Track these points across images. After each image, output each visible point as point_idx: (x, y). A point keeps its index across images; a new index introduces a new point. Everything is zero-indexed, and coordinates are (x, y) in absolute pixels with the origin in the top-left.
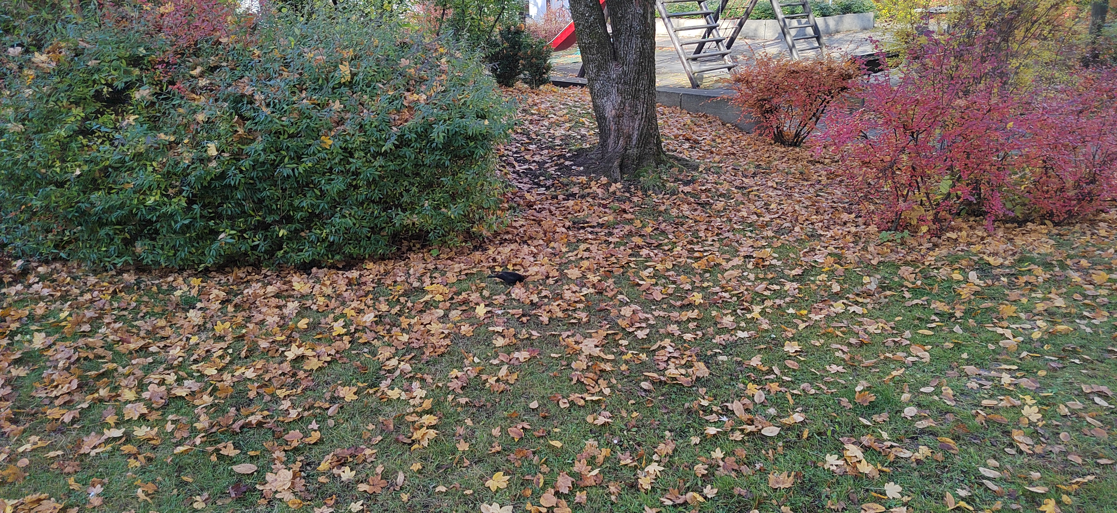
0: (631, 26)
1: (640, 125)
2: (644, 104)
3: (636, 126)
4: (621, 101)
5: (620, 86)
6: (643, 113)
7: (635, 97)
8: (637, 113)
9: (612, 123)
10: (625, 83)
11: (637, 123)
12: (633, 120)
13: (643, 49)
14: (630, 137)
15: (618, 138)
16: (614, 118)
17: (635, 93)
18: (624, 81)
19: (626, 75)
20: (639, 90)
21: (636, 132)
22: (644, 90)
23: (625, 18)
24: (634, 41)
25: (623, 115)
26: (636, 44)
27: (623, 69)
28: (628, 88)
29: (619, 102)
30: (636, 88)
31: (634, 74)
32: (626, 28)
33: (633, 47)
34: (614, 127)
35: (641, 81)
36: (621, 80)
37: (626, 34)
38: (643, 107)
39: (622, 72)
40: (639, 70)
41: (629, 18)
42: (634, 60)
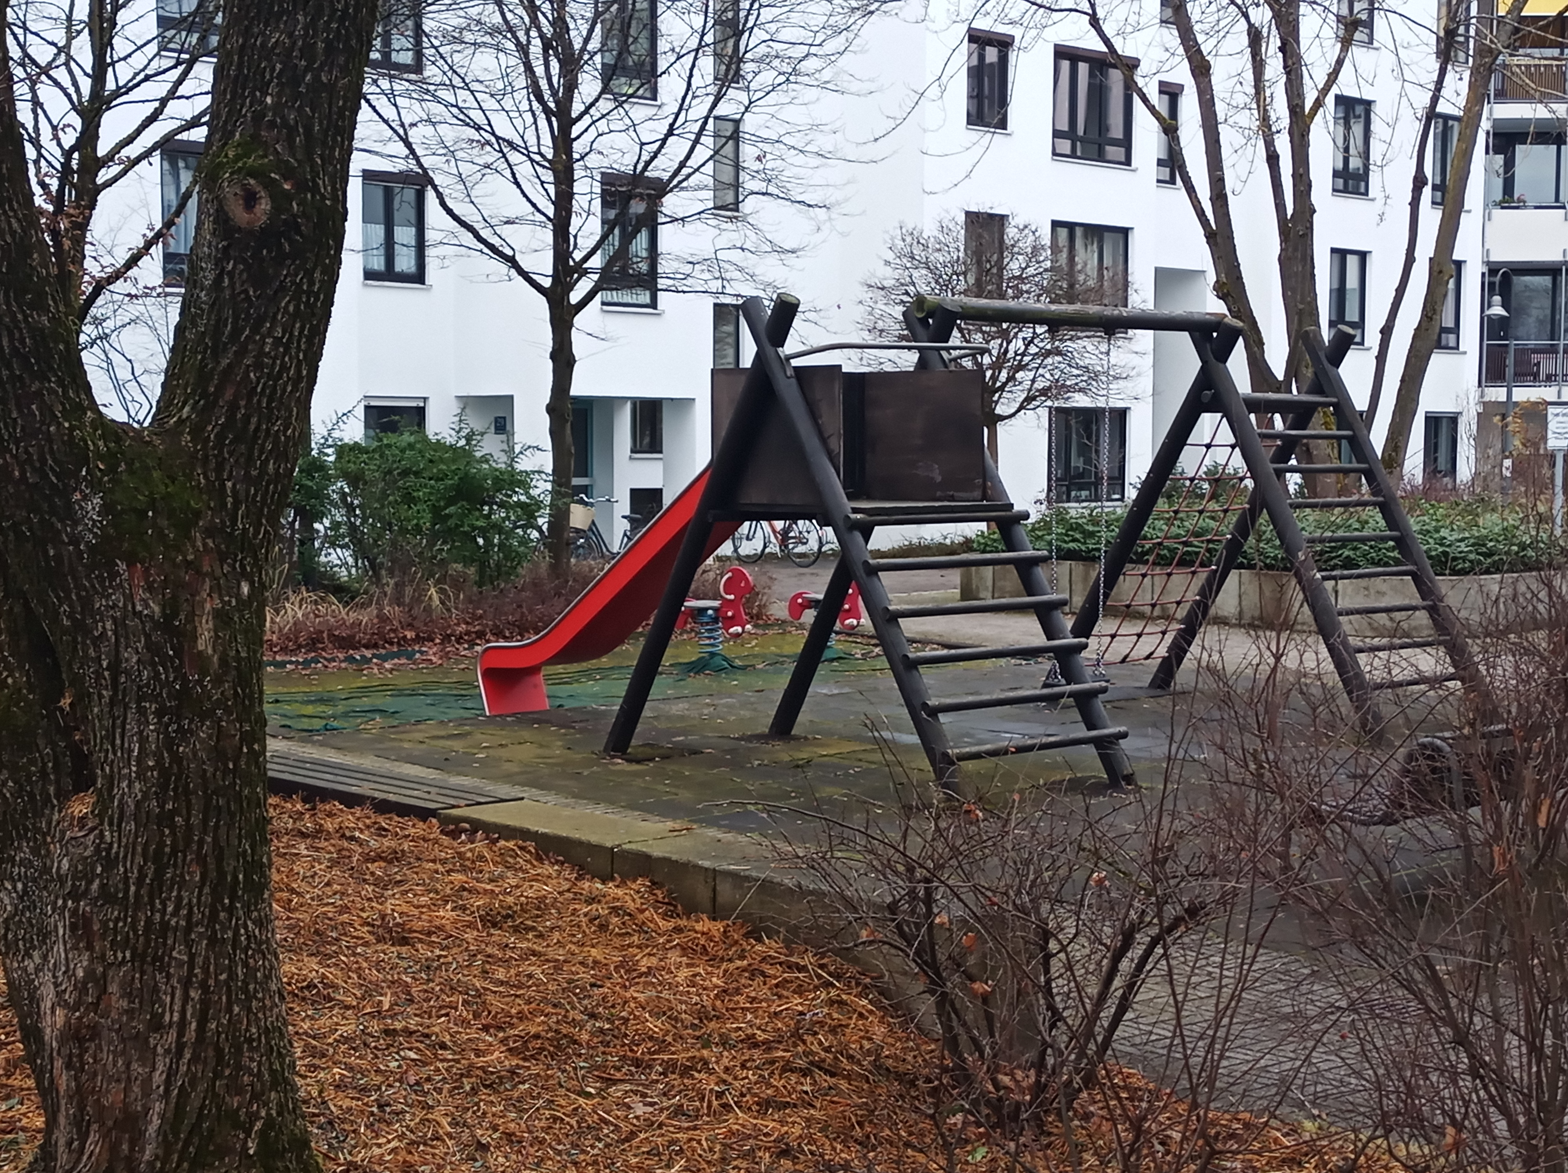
0: (115, 667)
1: (171, 1074)
2: (187, 984)
3: (158, 1078)
4: (90, 973)
5: (85, 909)
6: (183, 1024)
7: (148, 956)
8: (157, 1025)
9: (58, 1063)
10: (107, 896)
11: (160, 1067)
12: (148, 1056)
13: (177, 759)
16: (63, 1040)
17: (148, 941)
18: (102, 886)
19: (110, 863)
20: (165, 925)
21: (158, 1107)
22: (189, 929)
23: (87, 632)
24: (132, 727)
25: (95, 1032)
26: (143, 741)
27: (101, 835)
28: (117, 919)
29: (80, 973)
30: (149, 921)
31: (139, 860)
32: (99, 675)
33: (131, 751)
34: (63, 1081)
35: (171, 890)
36: (90, 882)
37: (101, 697)
38: (186, 998)
39: (98, 850)
40: (161, 844)
41: (104, 632)
42: (138, 804)
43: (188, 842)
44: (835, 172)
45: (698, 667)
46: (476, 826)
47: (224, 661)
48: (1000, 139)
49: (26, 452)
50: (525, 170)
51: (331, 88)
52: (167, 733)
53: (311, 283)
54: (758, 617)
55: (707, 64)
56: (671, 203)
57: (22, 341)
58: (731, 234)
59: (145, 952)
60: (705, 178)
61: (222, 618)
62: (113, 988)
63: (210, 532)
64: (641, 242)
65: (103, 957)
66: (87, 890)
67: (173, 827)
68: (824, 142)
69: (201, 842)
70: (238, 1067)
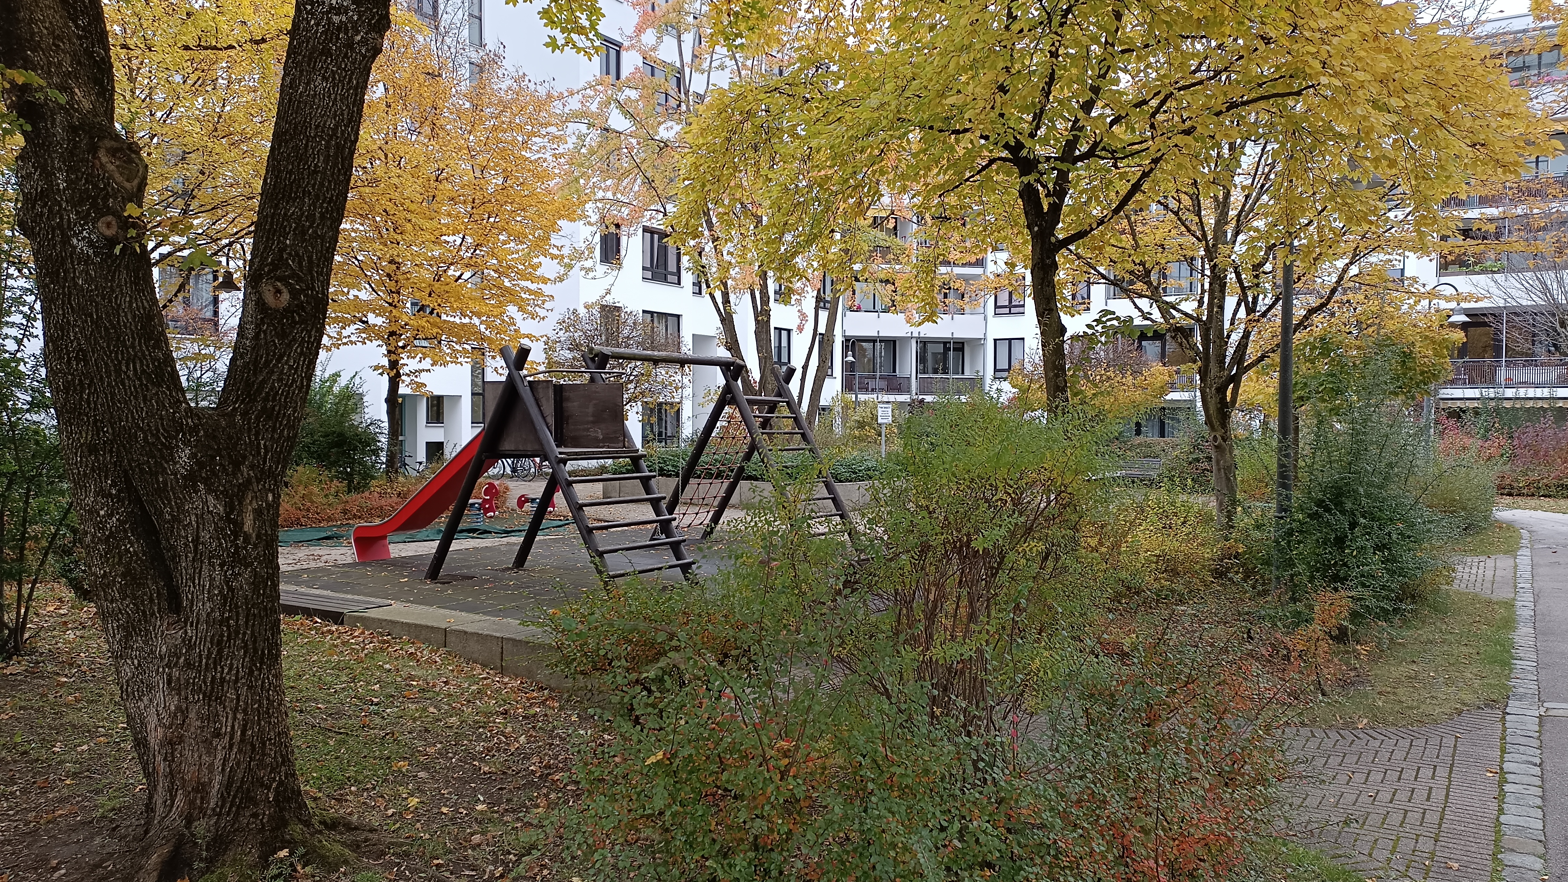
3: (218, 763)
4: (179, 708)
5: (176, 673)
6: (233, 732)
9: (159, 758)
11: (219, 756)
12: (211, 751)
13: (230, 589)
15: (172, 791)
16: (162, 746)
17: (213, 688)
18: (186, 660)
19: (191, 648)
20: (223, 680)
21: (218, 778)
22: (236, 681)
23: (180, 522)
24: (205, 572)
25: (181, 739)
26: (212, 579)
27: (186, 633)
28: (195, 677)
29: (173, 708)
30: (213, 678)
31: (208, 645)
32: (186, 545)
33: (204, 586)
34: (162, 767)
35: (227, 660)
36: (179, 658)
37: (186, 557)
38: (235, 718)
39: (184, 641)
40: (222, 636)
41: (190, 523)
42: (208, 615)
43: (237, 633)
47: (258, 536)
48: (617, 270)
49: (148, 425)
51: (322, 238)
52: (225, 575)
53: (310, 337)
57: (148, 366)
59: (211, 694)
61: (258, 512)
62: (192, 715)
63: (252, 467)
65: (186, 698)
66: (177, 662)
67: (228, 627)
69: (244, 634)
70: (264, 754)
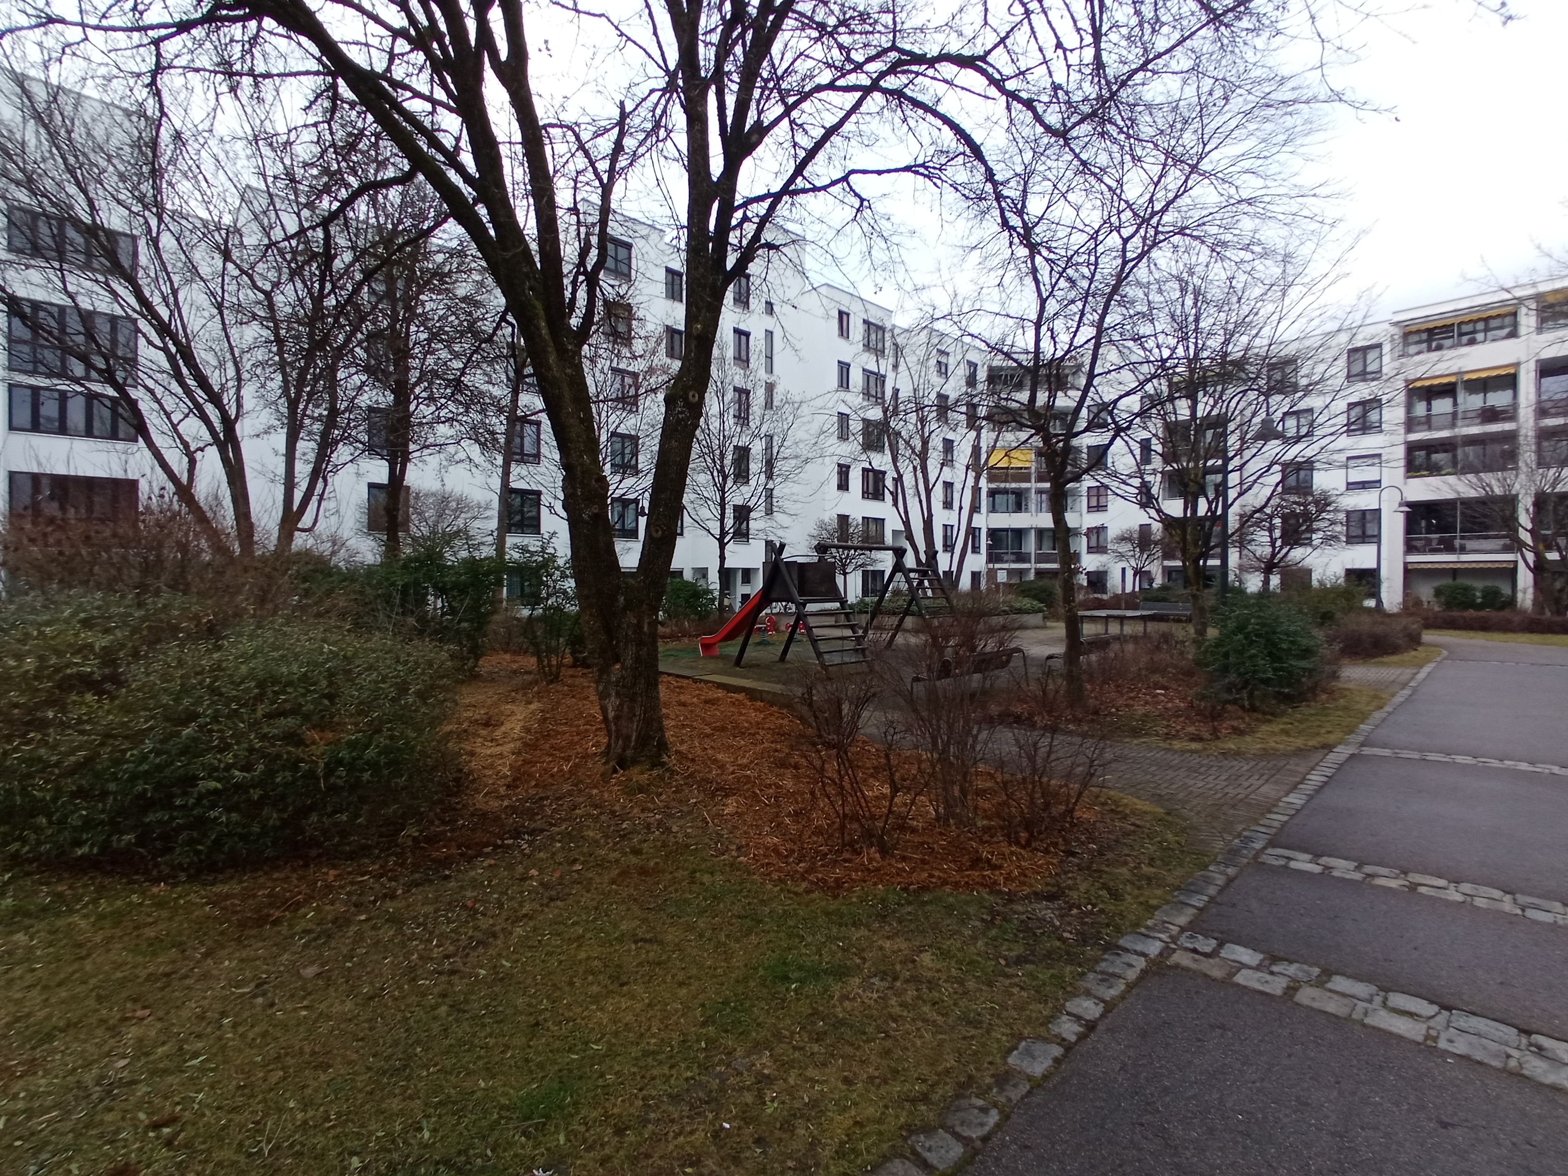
1: (638, 726)
2: (641, 706)
4: (619, 704)
5: (619, 689)
6: (640, 715)
7: (633, 700)
8: (634, 715)
9: (612, 724)
11: (635, 725)
12: (632, 722)
14: (628, 738)
15: (617, 738)
16: (613, 719)
17: (632, 696)
18: (622, 684)
19: (624, 679)
20: (636, 693)
21: (635, 734)
22: (641, 694)
23: (620, 627)
24: (629, 648)
25: (621, 717)
26: (632, 651)
27: (622, 673)
28: (626, 692)
30: (633, 692)
31: (631, 678)
32: (622, 637)
33: (629, 654)
34: (613, 728)
35: (638, 685)
36: (620, 683)
37: (622, 642)
38: (641, 709)
39: (621, 676)
40: (635, 675)
41: (624, 627)
42: (630, 666)
43: (641, 674)
44: (799, 505)
45: (759, 644)
46: (701, 681)
47: (650, 633)
48: (845, 494)
50: (712, 507)
52: (637, 650)
53: (670, 549)
54: (777, 630)
55: (763, 476)
56: (753, 515)
58: (770, 523)
60: (762, 508)
61: (649, 623)
62: (625, 707)
64: (744, 525)
65: (622, 700)
66: (619, 685)
67: (638, 671)
68: (795, 498)
70: (652, 725)
